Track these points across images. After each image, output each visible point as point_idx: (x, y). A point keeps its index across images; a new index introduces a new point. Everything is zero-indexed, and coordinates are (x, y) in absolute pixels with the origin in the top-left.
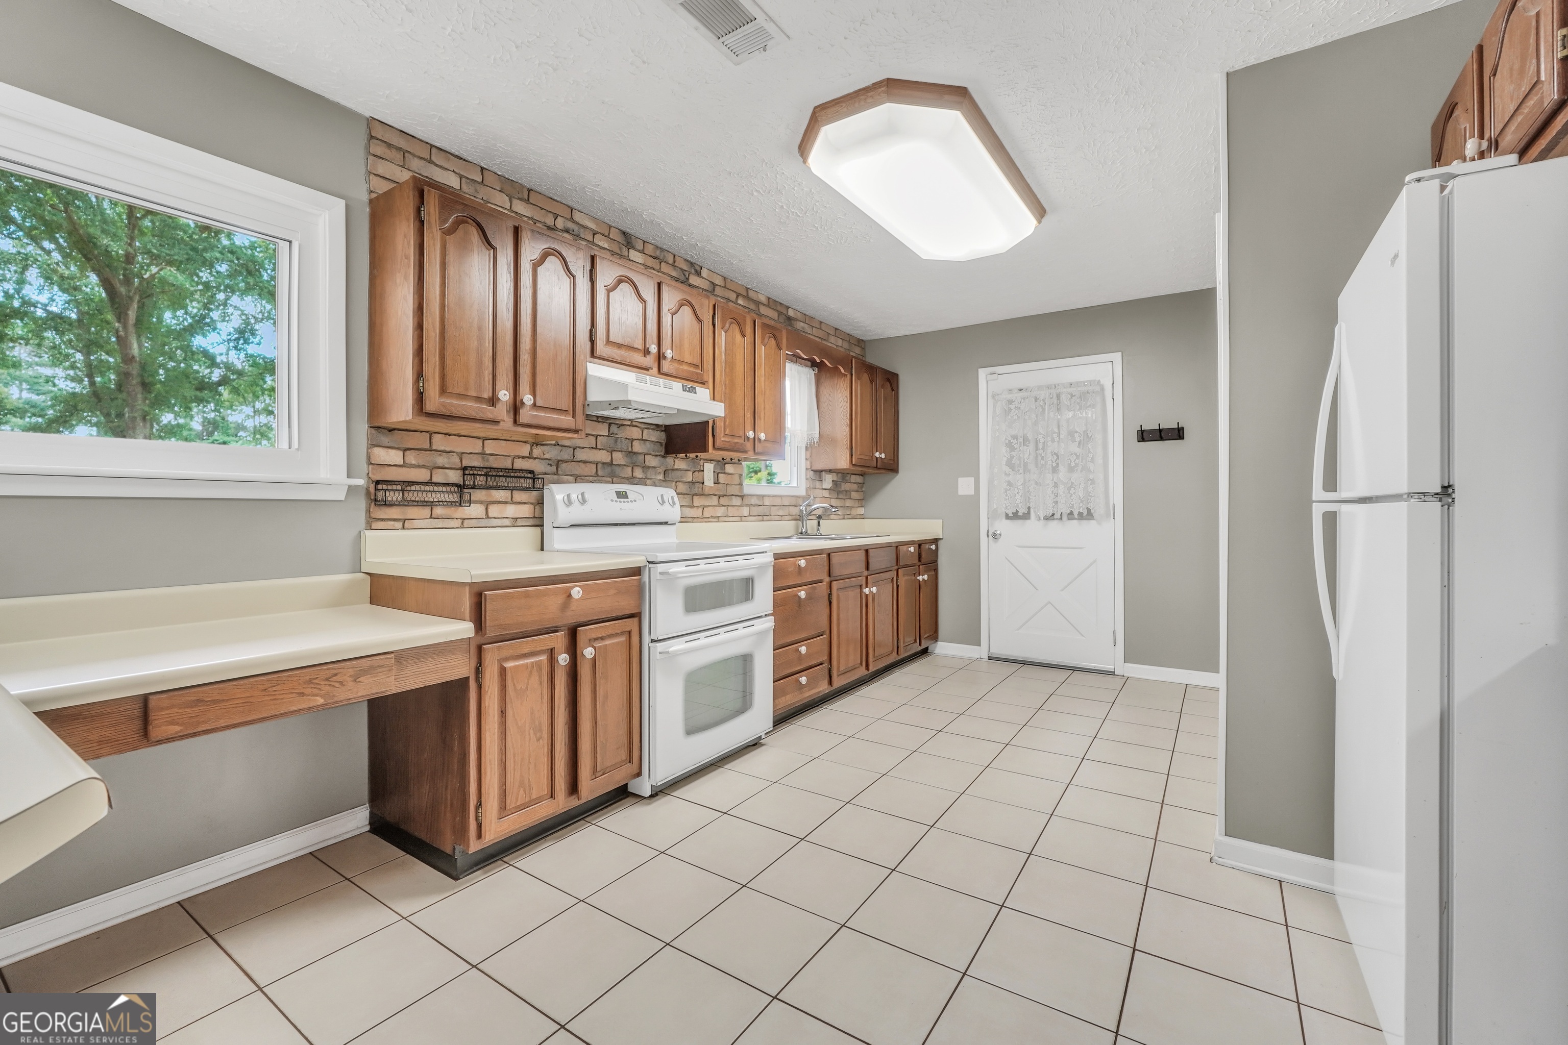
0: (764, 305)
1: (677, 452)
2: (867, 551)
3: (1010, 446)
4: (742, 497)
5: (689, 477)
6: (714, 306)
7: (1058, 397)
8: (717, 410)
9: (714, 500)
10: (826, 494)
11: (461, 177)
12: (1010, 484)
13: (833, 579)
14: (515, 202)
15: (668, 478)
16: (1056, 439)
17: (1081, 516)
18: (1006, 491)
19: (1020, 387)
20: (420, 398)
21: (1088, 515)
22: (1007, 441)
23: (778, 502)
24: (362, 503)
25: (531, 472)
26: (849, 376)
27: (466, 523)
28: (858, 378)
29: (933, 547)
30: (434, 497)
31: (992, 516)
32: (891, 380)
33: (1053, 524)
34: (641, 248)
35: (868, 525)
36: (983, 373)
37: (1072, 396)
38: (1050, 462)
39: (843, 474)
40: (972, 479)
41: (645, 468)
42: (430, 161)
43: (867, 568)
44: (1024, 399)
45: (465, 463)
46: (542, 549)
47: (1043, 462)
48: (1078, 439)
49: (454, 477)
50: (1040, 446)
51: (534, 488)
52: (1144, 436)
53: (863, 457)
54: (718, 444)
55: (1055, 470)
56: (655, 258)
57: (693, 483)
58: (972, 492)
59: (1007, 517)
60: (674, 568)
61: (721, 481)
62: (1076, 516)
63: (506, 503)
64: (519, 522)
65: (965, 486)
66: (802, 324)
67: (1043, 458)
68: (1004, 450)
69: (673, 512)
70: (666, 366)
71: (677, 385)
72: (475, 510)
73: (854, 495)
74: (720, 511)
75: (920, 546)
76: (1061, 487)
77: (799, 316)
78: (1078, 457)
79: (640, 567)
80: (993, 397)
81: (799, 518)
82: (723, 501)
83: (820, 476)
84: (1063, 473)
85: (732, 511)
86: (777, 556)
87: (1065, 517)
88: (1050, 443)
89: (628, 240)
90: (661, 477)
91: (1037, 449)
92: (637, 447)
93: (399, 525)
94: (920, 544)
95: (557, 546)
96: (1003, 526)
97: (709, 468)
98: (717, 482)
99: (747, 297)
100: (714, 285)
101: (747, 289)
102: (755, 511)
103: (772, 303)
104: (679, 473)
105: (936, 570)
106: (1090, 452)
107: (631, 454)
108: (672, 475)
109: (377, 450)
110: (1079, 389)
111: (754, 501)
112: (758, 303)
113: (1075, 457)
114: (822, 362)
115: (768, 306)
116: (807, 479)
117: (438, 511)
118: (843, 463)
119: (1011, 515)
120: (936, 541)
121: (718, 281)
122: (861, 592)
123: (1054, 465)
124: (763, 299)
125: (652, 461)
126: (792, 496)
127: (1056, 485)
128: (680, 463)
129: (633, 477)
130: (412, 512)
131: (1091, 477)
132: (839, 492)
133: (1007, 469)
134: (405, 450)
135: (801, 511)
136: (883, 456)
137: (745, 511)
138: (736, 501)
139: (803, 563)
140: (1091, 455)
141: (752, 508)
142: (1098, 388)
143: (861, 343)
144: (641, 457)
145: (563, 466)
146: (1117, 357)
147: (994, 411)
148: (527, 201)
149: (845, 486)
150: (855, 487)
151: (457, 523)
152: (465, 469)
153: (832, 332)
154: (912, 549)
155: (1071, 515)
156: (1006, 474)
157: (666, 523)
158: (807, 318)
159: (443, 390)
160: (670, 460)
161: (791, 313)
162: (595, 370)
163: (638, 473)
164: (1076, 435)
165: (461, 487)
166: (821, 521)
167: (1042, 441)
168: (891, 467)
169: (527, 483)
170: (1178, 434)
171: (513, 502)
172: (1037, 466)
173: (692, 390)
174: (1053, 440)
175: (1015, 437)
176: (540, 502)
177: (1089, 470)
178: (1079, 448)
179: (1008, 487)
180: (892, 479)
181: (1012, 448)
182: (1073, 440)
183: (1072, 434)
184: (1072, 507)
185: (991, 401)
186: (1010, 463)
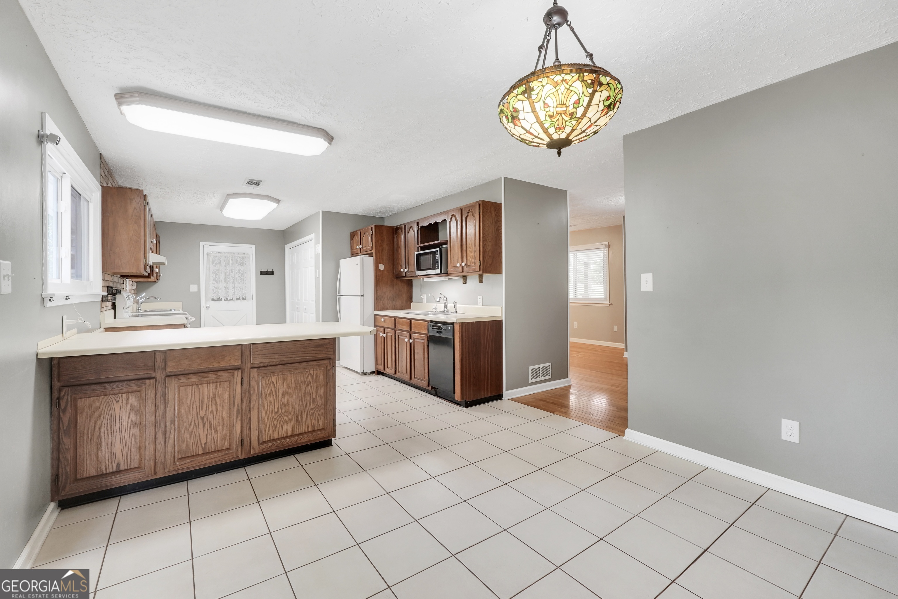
3: (215, 273)
7: (234, 257)
12: (215, 287)
16: (234, 272)
17: (243, 299)
18: (213, 290)
19: (219, 251)
22: (213, 272)
24: (101, 302)
27: (108, 308)
30: (105, 299)
31: (206, 300)
33: (239, 301)
36: (202, 244)
37: (239, 258)
38: (231, 280)
40: (196, 285)
44: (221, 256)
45: (107, 285)
46: (115, 318)
47: (229, 280)
48: (241, 273)
50: (228, 274)
51: (113, 294)
52: (262, 273)
55: (233, 283)
58: (196, 290)
59: (213, 300)
62: (241, 299)
65: (193, 288)
67: (229, 279)
68: (212, 275)
72: (108, 304)
76: (236, 289)
78: (241, 279)
80: (208, 254)
84: (236, 284)
87: (236, 300)
88: (231, 273)
91: (225, 275)
93: (103, 310)
95: (119, 317)
96: (211, 303)
106: (245, 277)
110: (242, 256)
113: (240, 279)
116: (129, 285)
119: (216, 299)
123: (233, 281)
127: (234, 288)
131: (245, 285)
133: (214, 282)
142: (247, 256)
146: (254, 246)
147: (207, 260)
155: (238, 299)
156: (213, 283)
164: (241, 271)
167: (228, 272)
170: (272, 273)
172: (225, 281)
174: (232, 272)
175: (217, 270)
177: (245, 283)
178: (242, 276)
179: (214, 289)
180: (155, 284)
181: (216, 275)
182: (240, 273)
183: (239, 270)
184: (240, 296)
185: (206, 256)
186: (215, 280)
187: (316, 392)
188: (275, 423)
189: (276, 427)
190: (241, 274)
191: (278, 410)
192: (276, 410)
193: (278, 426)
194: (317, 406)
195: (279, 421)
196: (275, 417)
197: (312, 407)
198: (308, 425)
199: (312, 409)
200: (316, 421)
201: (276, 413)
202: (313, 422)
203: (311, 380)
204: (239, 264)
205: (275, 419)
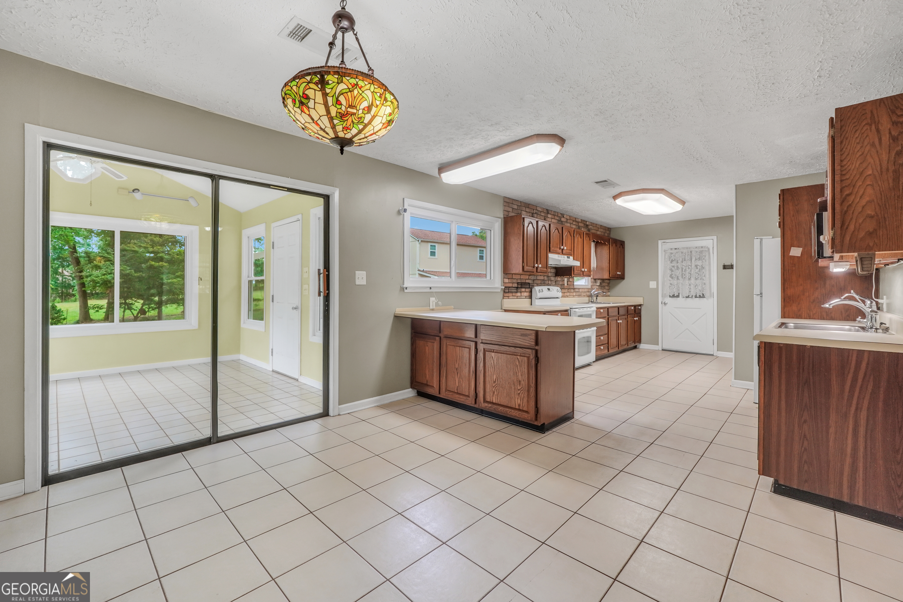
0: (580, 222)
1: (558, 276)
2: (618, 308)
4: (574, 289)
5: (561, 283)
6: (574, 231)
7: (691, 252)
8: (577, 264)
9: (566, 291)
10: (597, 287)
11: (517, 205)
12: (671, 284)
13: (609, 317)
14: (527, 208)
15: (556, 284)
16: (690, 268)
17: (700, 297)
18: (670, 287)
19: (676, 248)
20: (523, 267)
21: (703, 296)
22: (670, 268)
23: (583, 290)
24: (502, 292)
25: (529, 283)
26: (609, 245)
27: (518, 297)
28: (612, 246)
29: (640, 308)
30: (513, 291)
31: (664, 296)
32: (622, 244)
33: (688, 299)
34: (550, 213)
35: (611, 299)
36: (660, 242)
37: (697, 252)
38: (687, 276)
39: (603, 280)
40: (655, 282)
41: (551, 281)
42: (512, 204)
43: (618, 314)
44: (677, 252)
45: (518, 282)
46: (531, 305)
47: (685, 276)
48: (699, 268)
49: (516, 285)
50: (684, 270)
51: (529, 288)
52: (724, 267)
53: (613, 274)
54: (575, 274)
55: (689, 279)
56: (553, 215)
57: (562, 285)
58: (655, 287)
59: (670, 296)
60: (577, 310)
61: (569, 284)
62: (698, 297)
63: (524, 292)
64: (527, 297)
65: (653, 285)
66: (591, 226)
67: (685, 275)
68: (669, 272)
69: (560, 294)
70: (564, 252)
71: (566, 257)
72: (519, 294)
73: (607, 287)
74: (568, 294)
75: (635, 307)
76: (692, 286)
77: (590, 224)
78: (699, 275)
79: (567, 310)
80: (665, 251)
81: (591, 296)
82: (569, 290)
83: (596, 281)
84: (693, 280)
85: (571, 294)
86: (597, 308)
87: (694, 297)
88: (688, 269)
89: (548, 212)
90: (554, 283)
91: (682, 271)
92: (550, 274)
93: (507, 298)
94: (635, 306)
95: (537, 304)
96: (668, 300)
97: (566, 279)
98: (567, 285)
99: (576, 221)
100: (567, 219)
101: (576, 218)
102: (578, 294)
103: (583, 221)
104: (558, 282)
105: (640, 316)
106: (703, 273)
107: (548, 276)
108: (557, 282)
109: (505, 279)
110: (699, 249)
111: (577, 290)
112: (578, 222)
114: (601, 242)
115: (581, 222)
116: (591, 283)
117: (514, 294)
118: (606, 276)
119: (671, 296)
120: (640, 305)
121: (568, 218)
122: (617, 322)
123: (689, 277)
124: (580, 220)
125: (553, 278)
126: (587, 288)
127: (690, 285)
128: (559, 279)
129: (548, 284)
130: (510, 294)
131: (704, 282)
132: (602, 287)
133: (670, 279)
134: (509, 279)
135: (591, 294)
136: (620, 273)
137: (575, 294)
138: (572, 291)
139: (602, 311)
140: (704, 274)
141: (577, 293)
142: (707, 249)
143: (609, 229)
144: (550, 277)
145: (535, 281)
146: (715, 238)
147: (665, 257)
148: (528, 208)
149: (604, 284)
150: (607, 284)
151: (516, 297)
152: (518, 283)
153: (599, 227)
154: (633, 308)
155: (696, 297)
156: (669, 281)
157: (558, 298)
158: (592, 224)
159: (527, 265)
160: (556, 278)
161: (588, 223)
162: (551, 255)
163: (550, 283)
164: (698, 266)
165: (517, 288)
166: (598, 297)
167: (684, 268)
168: (622, 277)
169: (528, 286)
171: (525, 292)
172: (682, 278)
173: (569, 258)
174: (689, 268)
175: (673, 267)
176: (531, 292)
177: (703, 280)
178: (699, 271)
179: (670, 285)
180: (621, 282)
181: (672, 271)
182: (697, 268)
183: (696, 266)
184: (697, 293)
185: (663, 253)
186: (671, 276)
187: (521, 375)
188: (494, 390)
189: (494, 393)
190: (698, 270)
191: (495, 381)
192: (494, 380)
193: (495, 393)
194: (522, 389)
195: (496, 390)
196: (494, 385)
197: (519, 388)
198: (515, 402)
199: (519, 390)
200: (521, 402)
201: (495, 382)
202: (519, 401)
203: (518, 364)
204: (696, 259)
205: (494, 387)
